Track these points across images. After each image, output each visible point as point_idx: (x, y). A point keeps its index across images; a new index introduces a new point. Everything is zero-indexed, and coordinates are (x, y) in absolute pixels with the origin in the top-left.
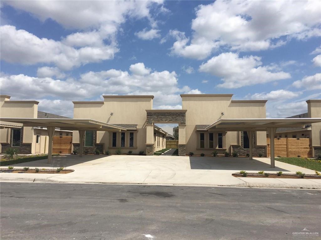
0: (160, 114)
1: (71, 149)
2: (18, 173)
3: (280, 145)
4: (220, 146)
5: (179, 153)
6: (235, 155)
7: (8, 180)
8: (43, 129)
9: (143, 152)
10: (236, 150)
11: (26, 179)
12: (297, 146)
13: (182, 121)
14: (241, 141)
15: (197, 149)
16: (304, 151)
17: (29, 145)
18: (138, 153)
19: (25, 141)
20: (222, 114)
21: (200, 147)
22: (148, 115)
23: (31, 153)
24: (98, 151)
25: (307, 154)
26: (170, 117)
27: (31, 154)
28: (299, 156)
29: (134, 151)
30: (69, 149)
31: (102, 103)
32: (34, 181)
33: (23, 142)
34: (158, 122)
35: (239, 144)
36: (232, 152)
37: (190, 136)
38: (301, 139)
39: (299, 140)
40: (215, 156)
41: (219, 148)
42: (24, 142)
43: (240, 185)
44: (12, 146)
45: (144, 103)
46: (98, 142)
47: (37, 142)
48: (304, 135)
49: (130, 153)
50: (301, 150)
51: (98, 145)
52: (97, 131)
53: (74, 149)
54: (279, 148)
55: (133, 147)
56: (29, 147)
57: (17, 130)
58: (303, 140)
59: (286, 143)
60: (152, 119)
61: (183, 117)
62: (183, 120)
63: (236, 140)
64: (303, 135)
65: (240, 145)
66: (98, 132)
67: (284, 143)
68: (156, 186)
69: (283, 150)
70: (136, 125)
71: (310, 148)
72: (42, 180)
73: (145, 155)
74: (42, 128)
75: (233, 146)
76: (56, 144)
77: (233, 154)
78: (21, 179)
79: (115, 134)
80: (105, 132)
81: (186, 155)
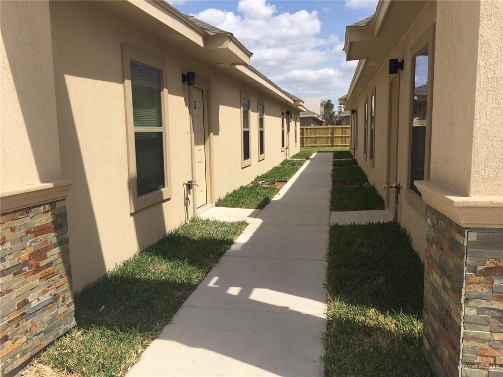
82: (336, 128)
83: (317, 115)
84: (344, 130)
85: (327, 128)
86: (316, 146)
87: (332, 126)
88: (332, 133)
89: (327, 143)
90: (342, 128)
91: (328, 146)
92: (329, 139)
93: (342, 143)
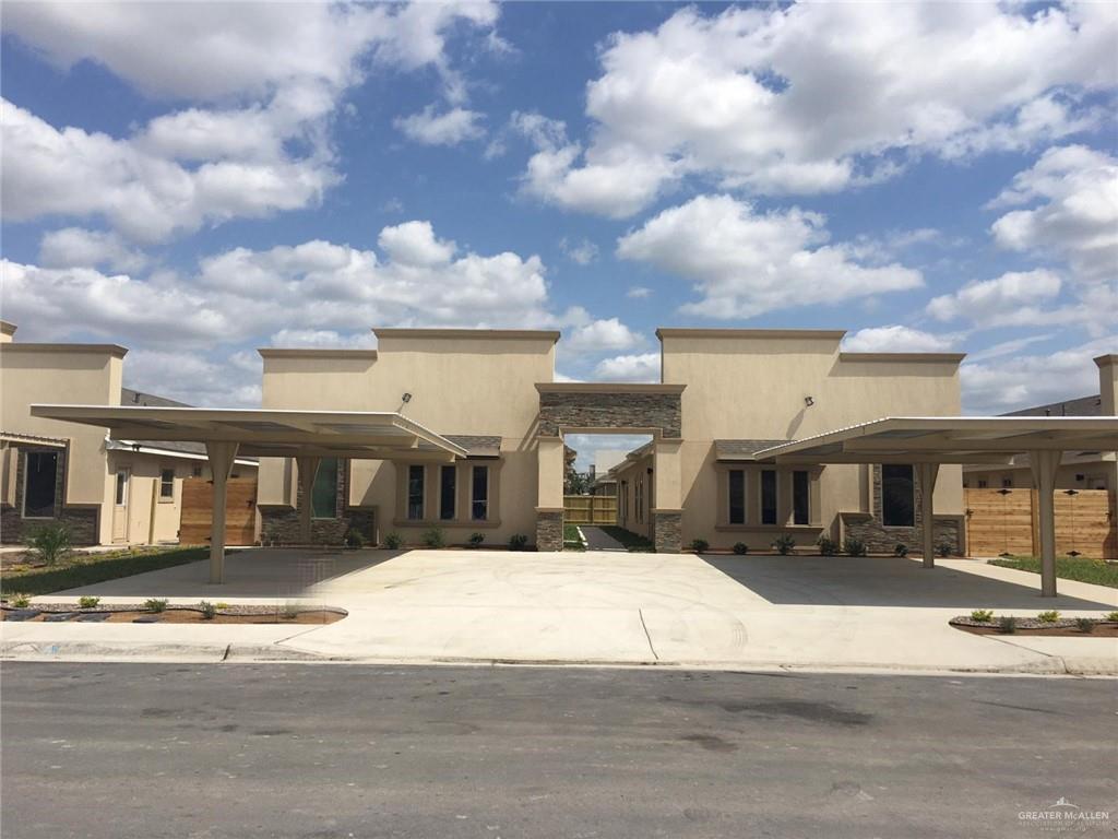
0: (586, 399)
1: (252, 528)
2: (134, 622)
3: (1010, 513)
4: (802, 517)
5: (658, 541)
6: (855, 550)
7: (119, 652)
8: (142, 450)
9: (524, 539)
10: (858, 532)
11: (195, 647)
12: (1070, 518)
13: (669, 427)
14: (875, 498)
15: (719, 529)
16: (1091, 535)
17: (92, 514)
18: (506, 541)
19: (74, 496)
20: (809, 401)
21: (729, 520)
22: (543, 403)
23: (97, 543)
24: (359, 535)
25: (1101, 545)
26: (626, 411)
27: (99, 544)
28: (1074, 554)
29: (489, 535)
30: (246, 528)
31: (371, 356)
32: (225, 658)
33: (68, 502)
34: (582, 427)
35: (868, 510)
36: (842, 540)
37: (693, 481)
38: (1080, 491)
39: (1074, 497)
40: (784, 551)
41: (796, 523)
42: (71, 499)
43: (1033, 668)
44: (23, 517)
45: (527, 357)
46: (354, 501)
47: (119, 501)
48: (1086, 477)
49: (476, 544)
50: (1080, 533)
51: (355, 511)
52: (353, 461)
53: (264, 526)
54: (1005, 523)
55: (485, 522)
56: (92, 519)
57: (43, 454)
58: (1085, 496)
59: (1029, 508)
60: (558, 419)
61: (673, 411)
62: (671, 422)
63: (856, 493)
64: (1080, 478)
65: (872, 513)
66: (354, 463)
67: (1022, 508)
68: (726, 672)
69: (1020, 533)
70: (498, 440)
71: (1111, 526)
72: (259, 650)
73: (534, 549)
74: (138, 447)
75: (848, 518)
76: (193, 506)
77: (847, 544)
78: (171, 646)
79: (417, 472)
80: (381, 461)
81: (683, 549)
82: (596, 499)
84: (608, 501)
85: (584, 499)
87: (590, 497)
88: (590, 506)
89: (584, 518)
90: (605, 499)
91: (586, 523)
92: (587, 513)
93: (603, 518)
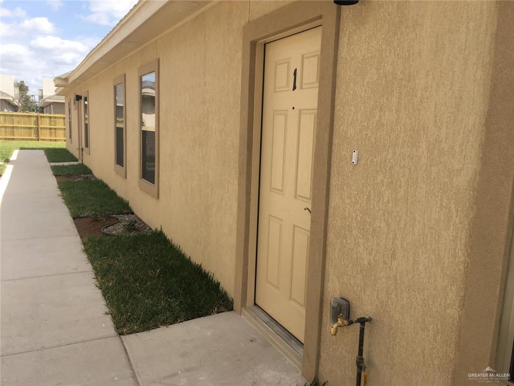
82: (41, 117)
83: (12, 97)
84: (53, 119)
85: (29, 116)
86: (14, 139)
87: (36, 114)
88: (37, 123)
89: (30, 135)
90: (50, 117)
91: (31, 139)
92: (33, 130)
93: (51, 136)
